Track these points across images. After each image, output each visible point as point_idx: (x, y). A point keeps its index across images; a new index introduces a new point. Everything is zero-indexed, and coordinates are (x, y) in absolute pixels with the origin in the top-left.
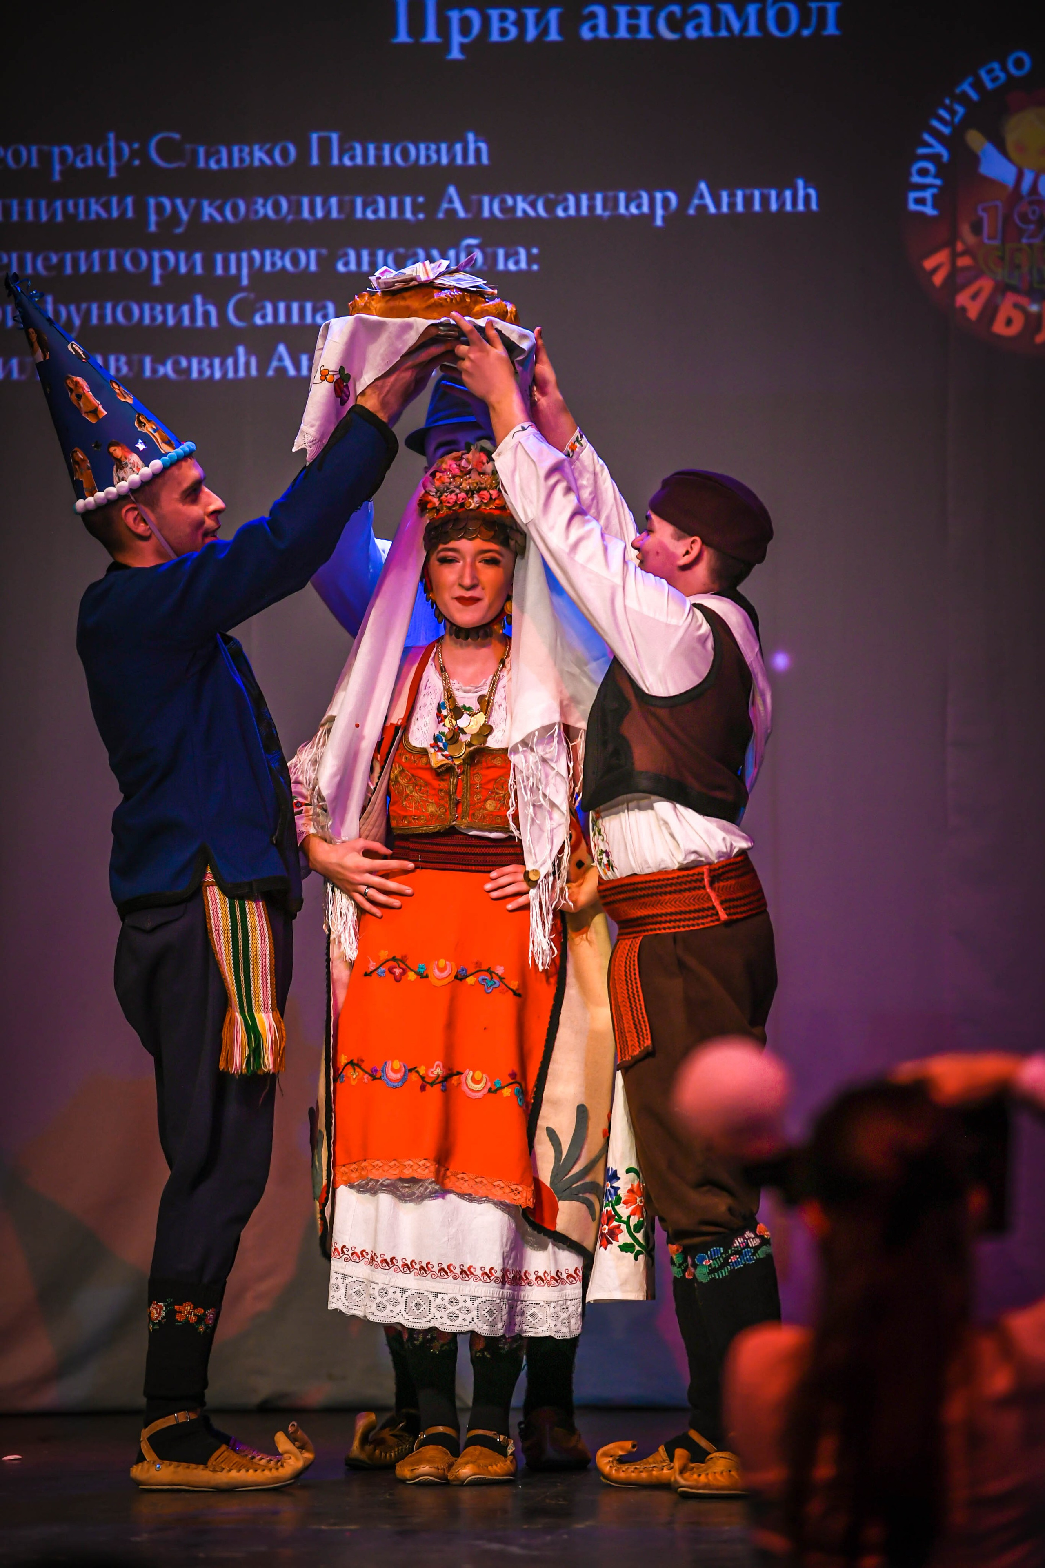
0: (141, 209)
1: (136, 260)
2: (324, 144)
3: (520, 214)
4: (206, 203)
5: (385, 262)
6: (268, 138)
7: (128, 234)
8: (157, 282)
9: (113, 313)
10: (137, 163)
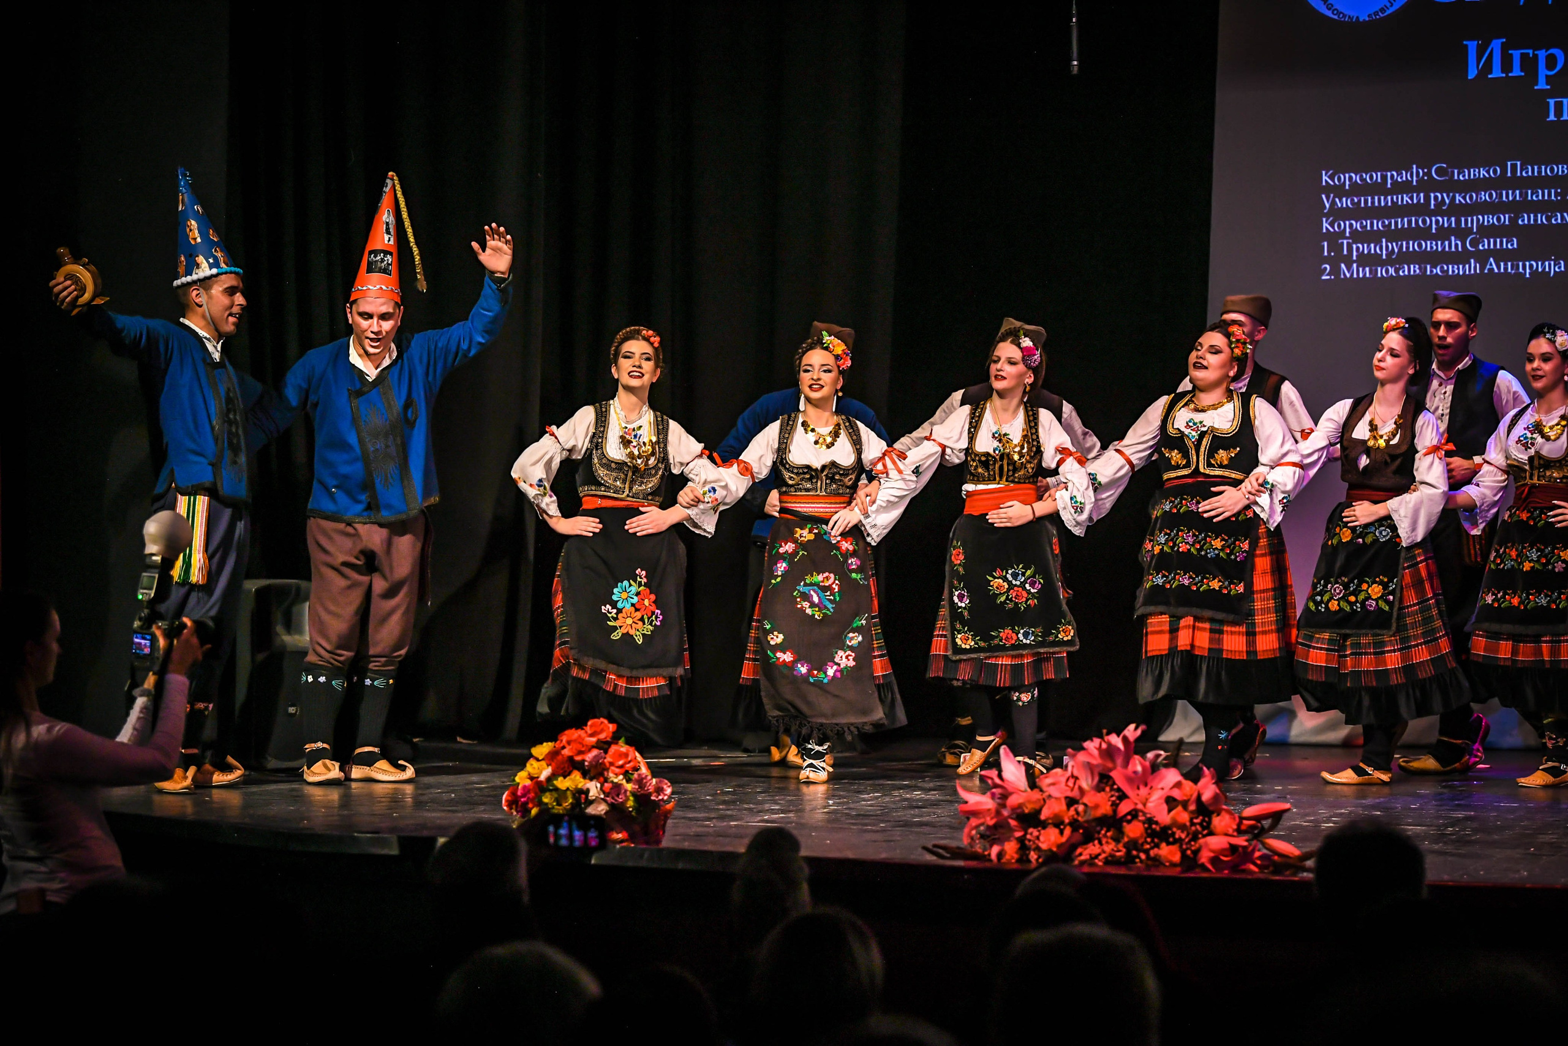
0: (1427, 199)
1: (1424, 222)
2: (1514, 167)
4: (1457, 195)
5: (1542, 219)
6: (1487, 165)
7: (1421, 210)
8: (1434, 231)
9: (1413, 246)
10: (1426, 178)
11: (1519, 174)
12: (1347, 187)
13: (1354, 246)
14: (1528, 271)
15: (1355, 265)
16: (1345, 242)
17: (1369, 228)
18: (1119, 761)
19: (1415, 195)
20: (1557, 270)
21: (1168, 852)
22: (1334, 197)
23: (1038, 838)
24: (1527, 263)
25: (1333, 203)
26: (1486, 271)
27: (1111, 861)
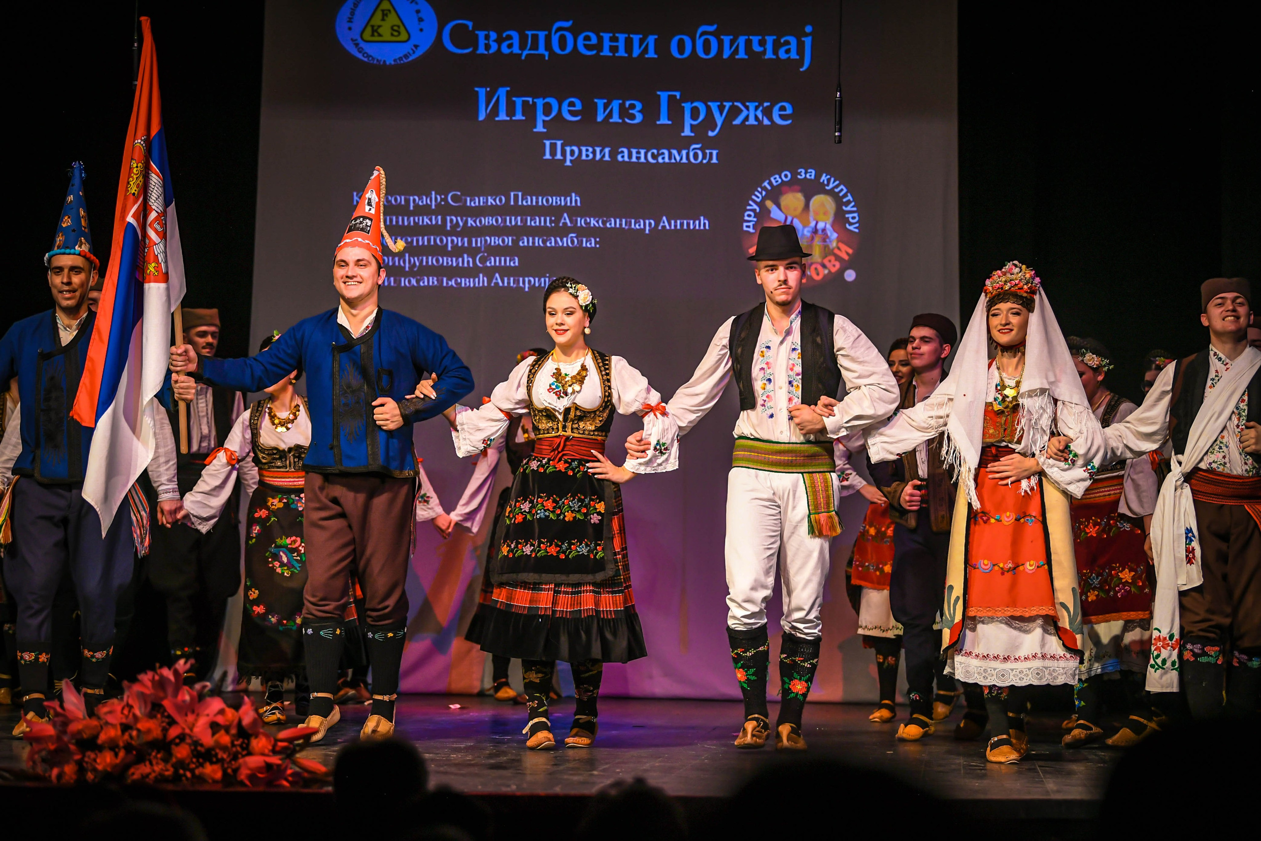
0: (444, 221)
1: (441, 240)
2: (516, 197)
3: (592, 225)
4: (469, 219)
5: (539, 242)
6: (494, 194)
7: (439, 230)
8: (449, 249)
9: (432, 261)
10: (443, 203)
11: (520, 203)
14: (527, 285)
18: (170, 691)
19: (434, 217)
21: (212, 771)
23: (95, 760)
24: (527, 279)
26: (494, 284)
27: (161, 779)
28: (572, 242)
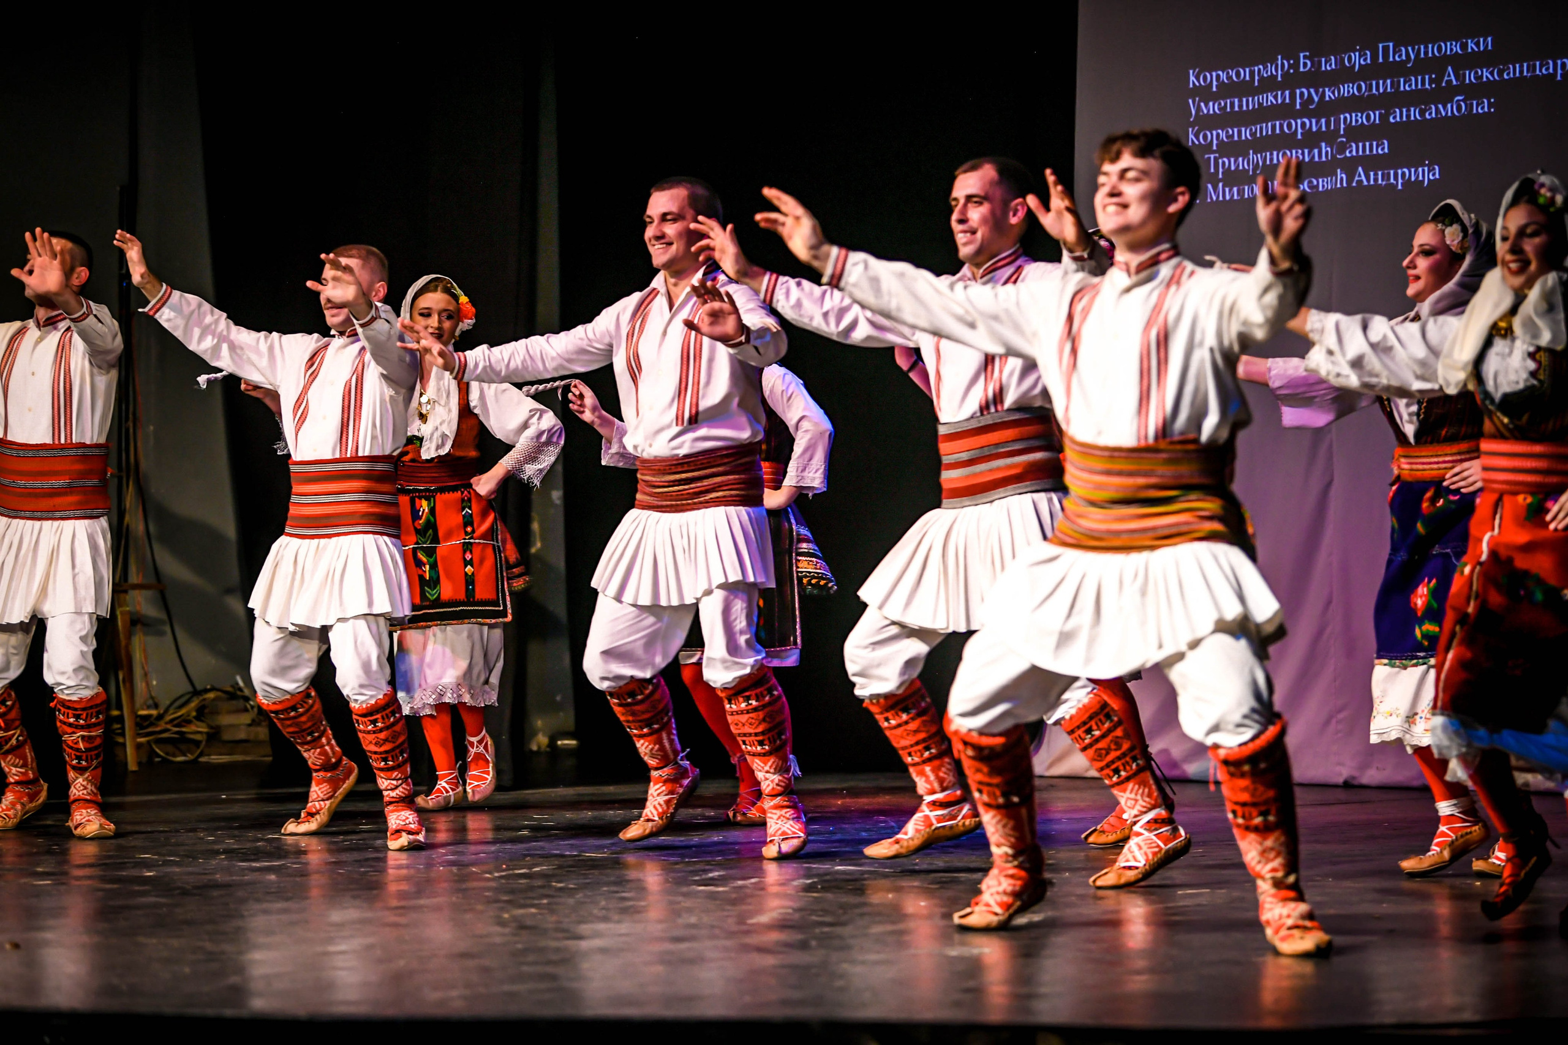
0: (1293, 97)
1: (1289, 126)
2: (1386, 50)
3: (1485, 79)
4: (1327, 89)
5: (1415, 114)
7: (1284, 112)
8: (1299, 137)
10: (1292, 71)
11: (1391, 59)
12: (1214, 89)
13: (1220, 161)
14: (1400, 181)
15: (1221, 185)
16: (1212, 156)
17: (1236, 138)
19: (1279, 93)
20: (1431, 177)
22: (1199, 102)
24: (1400, 172)
25: (1199, 109)
26: (1354, 184)
28: (1459, 108)
